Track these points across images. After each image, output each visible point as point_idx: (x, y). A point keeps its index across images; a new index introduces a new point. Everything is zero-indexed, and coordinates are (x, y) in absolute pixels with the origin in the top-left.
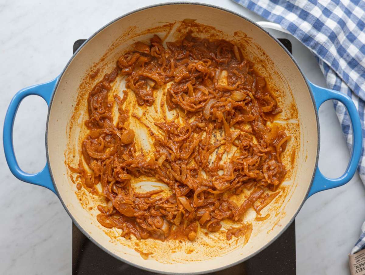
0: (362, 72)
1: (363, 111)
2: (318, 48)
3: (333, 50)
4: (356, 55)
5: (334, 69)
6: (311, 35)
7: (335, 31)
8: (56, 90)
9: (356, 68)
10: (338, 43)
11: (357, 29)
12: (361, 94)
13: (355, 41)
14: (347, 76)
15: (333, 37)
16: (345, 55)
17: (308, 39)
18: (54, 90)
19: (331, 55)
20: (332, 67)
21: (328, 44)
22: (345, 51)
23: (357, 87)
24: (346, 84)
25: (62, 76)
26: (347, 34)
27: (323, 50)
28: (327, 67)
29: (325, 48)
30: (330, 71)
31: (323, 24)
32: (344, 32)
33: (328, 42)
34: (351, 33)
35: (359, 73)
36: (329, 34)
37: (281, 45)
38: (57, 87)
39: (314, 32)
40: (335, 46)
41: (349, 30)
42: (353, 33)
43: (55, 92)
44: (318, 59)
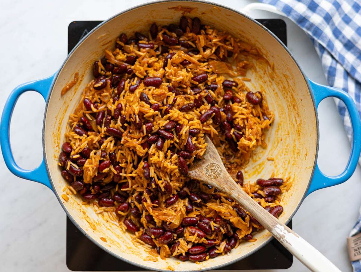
0: (358, 55)
1: (360, 94)
2: (313, 29)
3: (328, 31)
4: (352, 38)
5: (329, 50)
6: (306, 16)
7: (330, 13)
8: (53, 86)
9: (352, 50)
10: (333, 24)
11: (353, 11)
12: (357, 76)
13: (351, 23)
14: (343, 58)
15: (328, 18)
16: (341, 37)
17: (302, 20)
18: (52, 85)
19: (326, 37)
20: (327, 48)
21: (323, 25)
22: (340, 33)
23: (353, 69)
24: (342, 65)
25: (59, 72)
26: (343, 16)
27: (318, 32)
28: (322, 48)
29: (320, 30)
30: (326, 53)
31: (318, 6)
32: (340, 14)
33: (323, 23)
34: (346, 15)
35: (355, 55)
36: (324, 15)
37: (279, 42)
38: (54, 83)
39: (309, 13)
40: (330, 27)
41: (344, 12)
42: (348, 15)
43: (53, 87)
44: (313, 40)
